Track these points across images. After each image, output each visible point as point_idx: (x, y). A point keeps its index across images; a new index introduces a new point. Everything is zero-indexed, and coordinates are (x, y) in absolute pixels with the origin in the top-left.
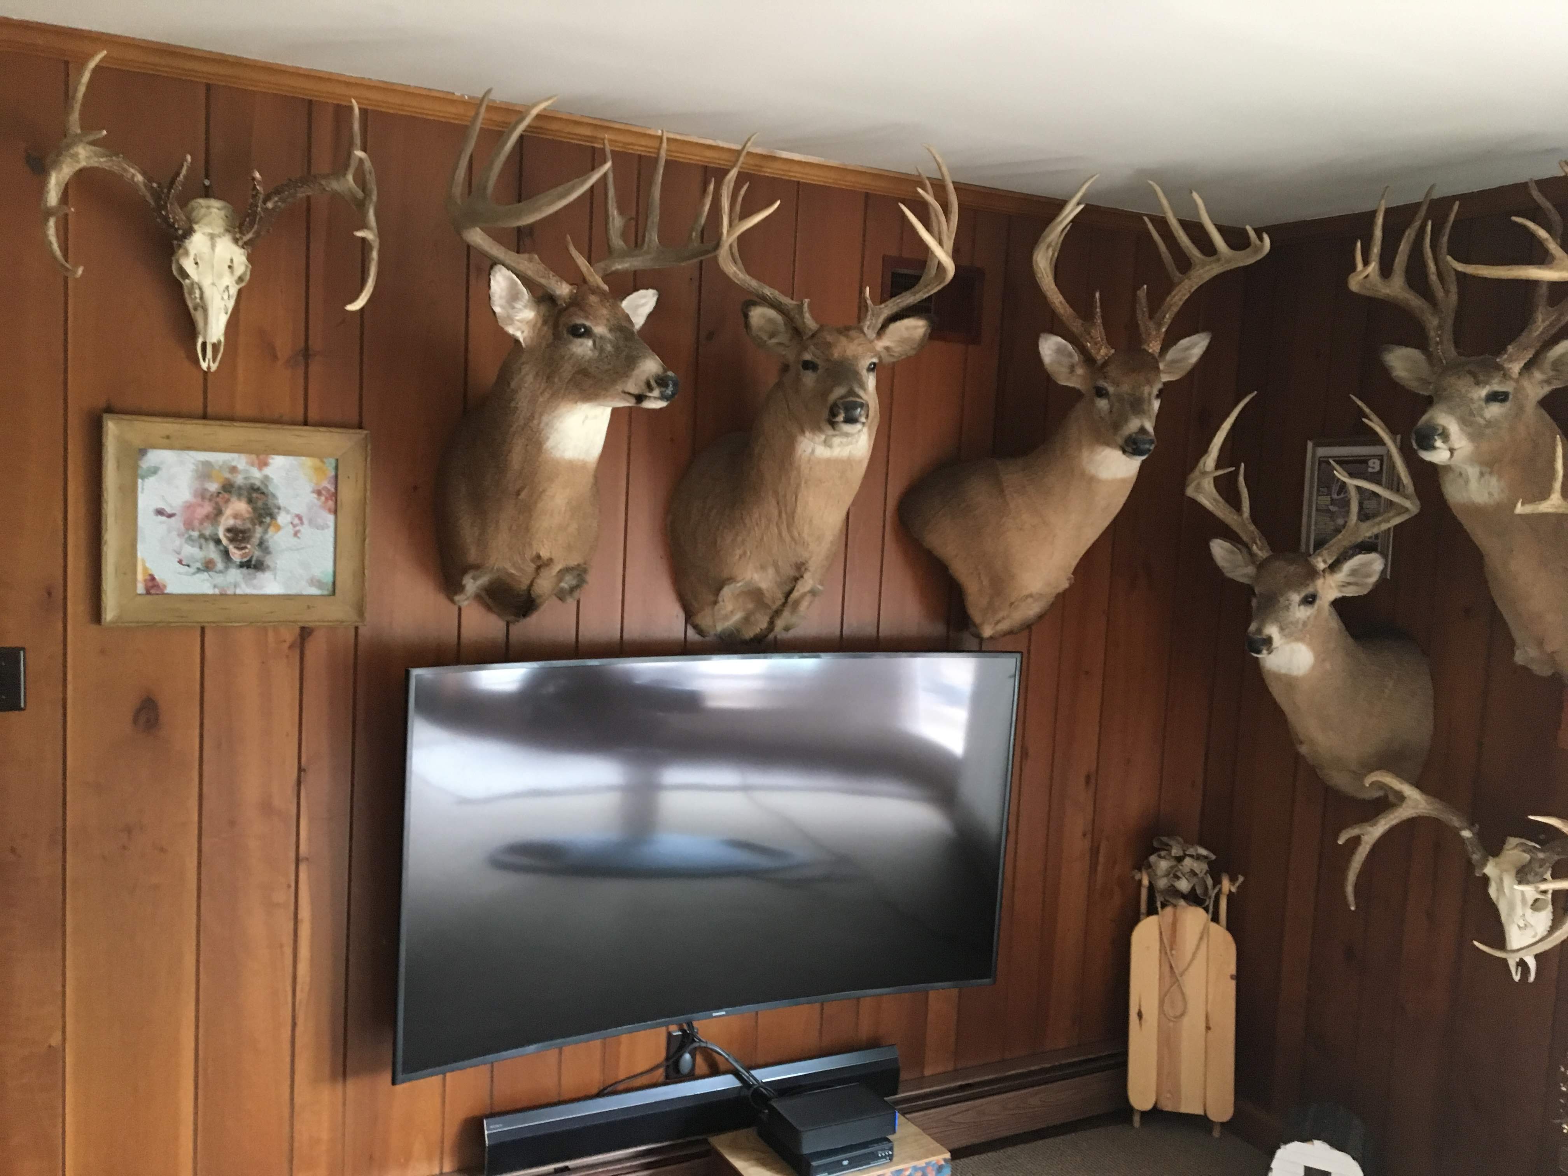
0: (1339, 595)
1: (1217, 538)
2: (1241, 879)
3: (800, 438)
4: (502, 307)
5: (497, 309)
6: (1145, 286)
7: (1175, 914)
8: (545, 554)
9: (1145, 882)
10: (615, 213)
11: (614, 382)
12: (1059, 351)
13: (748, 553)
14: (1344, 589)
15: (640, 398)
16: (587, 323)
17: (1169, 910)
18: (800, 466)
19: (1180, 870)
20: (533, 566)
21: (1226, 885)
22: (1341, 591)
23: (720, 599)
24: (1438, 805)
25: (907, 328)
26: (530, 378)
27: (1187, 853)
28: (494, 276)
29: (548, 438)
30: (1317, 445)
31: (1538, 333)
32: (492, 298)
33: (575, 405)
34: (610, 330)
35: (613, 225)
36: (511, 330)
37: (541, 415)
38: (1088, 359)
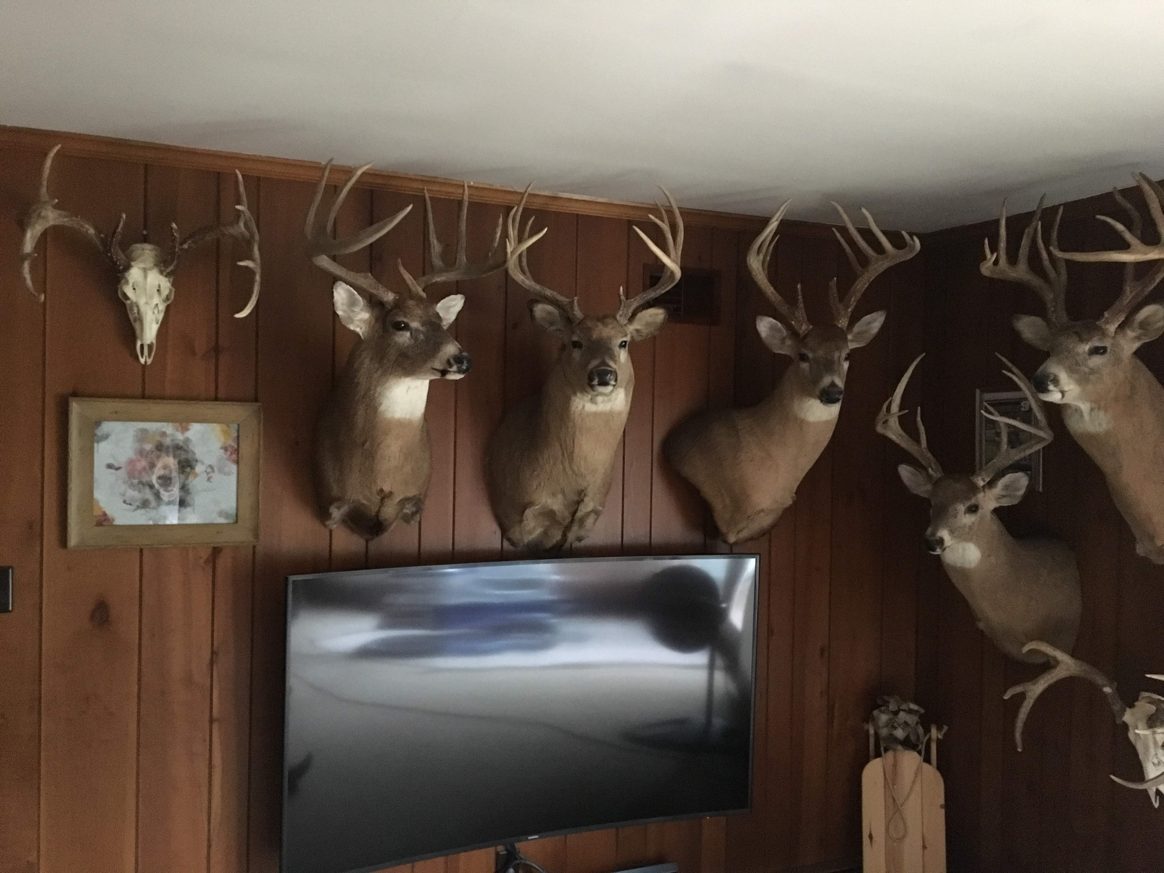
0: (997, 505)
2: (946, 728)
3: (573, 398)
4: (344, 311)
5: (340, 313)
7: (895, 757)
8: (387, 488)
9: (872, 732)
10: (435, 241)
11: (425, 362)
12: (772, 328)
13: (543, 484)
14: (1000, 500)
15: (444, 372)
16: (405, 320)
17: (890, 754)
18: (575, 418)
19: (896, 721)
20: (379, 498)
21: (934, 733)
22: (998, 502)
23: (525, 518)
24: (1086, 667)
25: (650, 316)
26: (367, 361)
27: (901, 708)
28: (336, 289)
29: (381, 404)
30: (982, 392)
31: (1128, 301)
32: (336, 305)
33: (400, 380)
34: (423, 325)
35: (434, 250)
36: (352, 327)
37: (376, 387)
38: (794, 333)
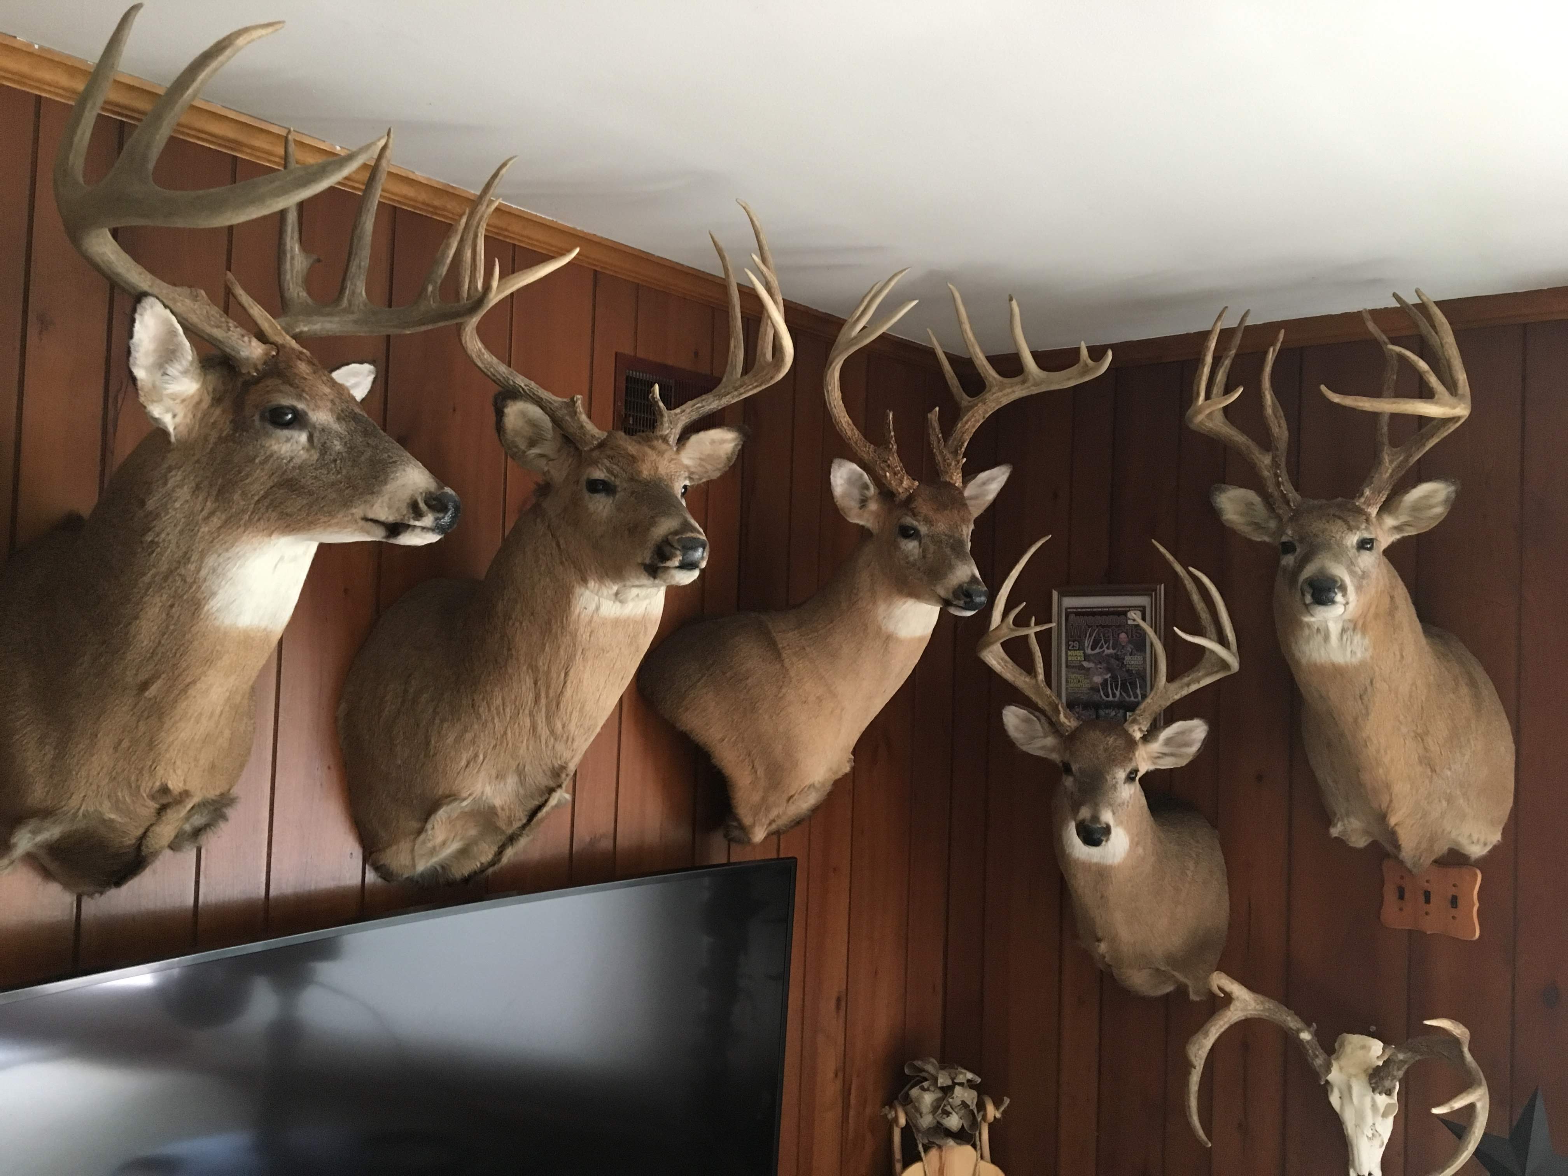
0: (1152, 767)
1: (1010, 705)
2: (1007, 1101)
3: (578, 590)
4: (148, 369)
5: (140, 373)
6: (937, 409)
7: (941, 1158)
8: (175, 784)
9: (902, 1121)
10: (297, 248)
11: (347, 503)
12: (851, 481)
13: (481, 757)
14: (1158, 761)
15: (395, 529)
16: (300, 406)
17: (934, 1153)
18: (577, 630)
19: (949, 1103)
20: (154, 805)
21: (992, 1112)
22: (1154, 763)
23: (429, 826)
24: (1270, 1004)
25: (713, 442)
26: (184, 493)
27: (956, 1081)
28: (141, 315)
29: (213, 594)
30: (1062, 595)
31: (1388, 474)
32: (133, 353)
33: (266, 539)
34: (339, 419)
35: (292, 265)
36: (156, 411)
37: (203, 555)
38: (888, 492)
